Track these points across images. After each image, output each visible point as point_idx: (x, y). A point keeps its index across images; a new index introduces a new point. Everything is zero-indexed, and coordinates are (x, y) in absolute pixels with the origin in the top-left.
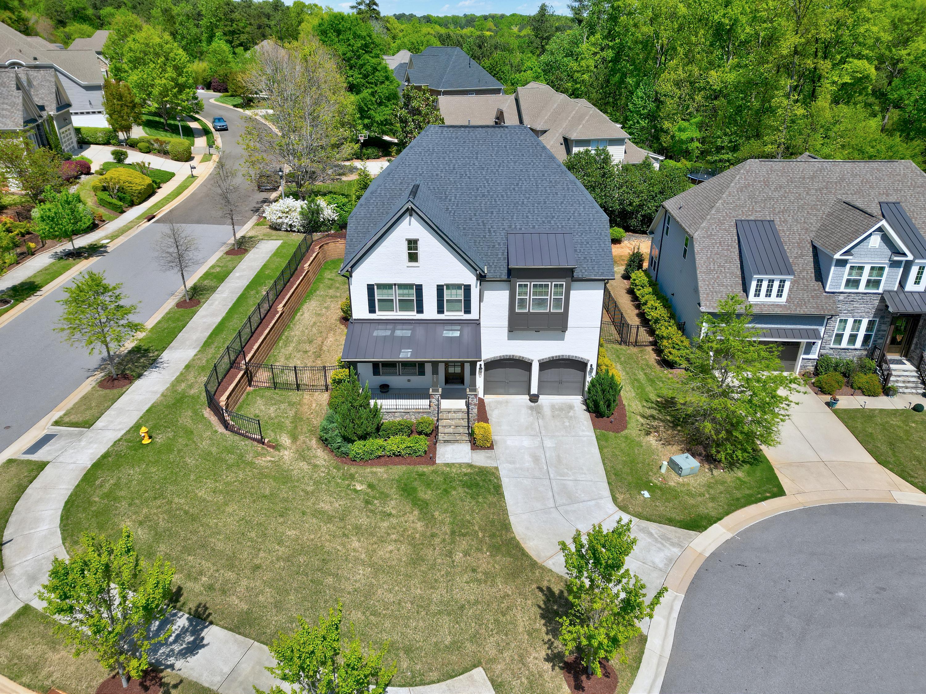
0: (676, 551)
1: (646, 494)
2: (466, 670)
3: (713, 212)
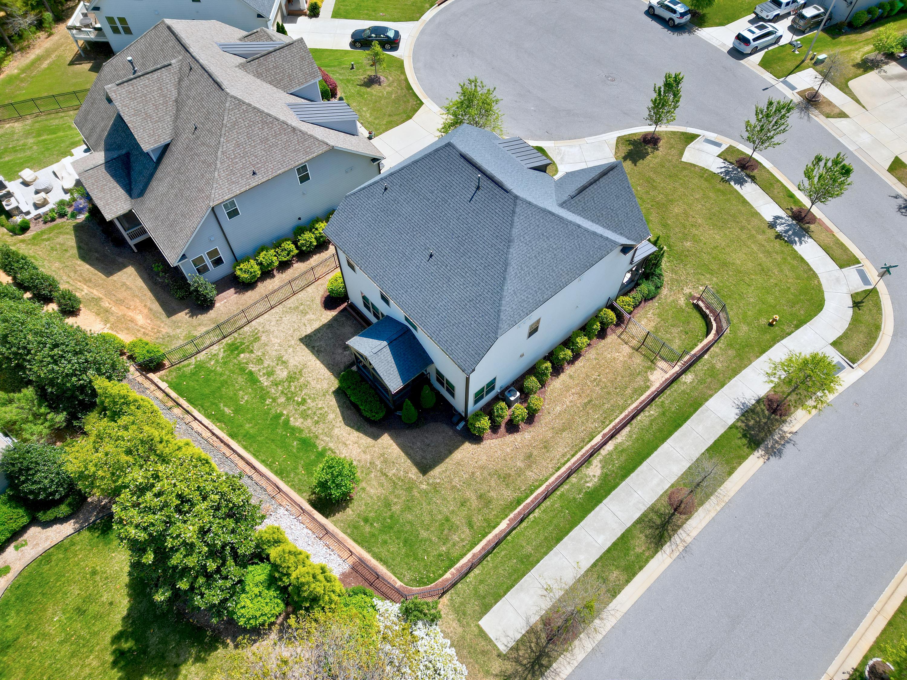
2: (687, 163)
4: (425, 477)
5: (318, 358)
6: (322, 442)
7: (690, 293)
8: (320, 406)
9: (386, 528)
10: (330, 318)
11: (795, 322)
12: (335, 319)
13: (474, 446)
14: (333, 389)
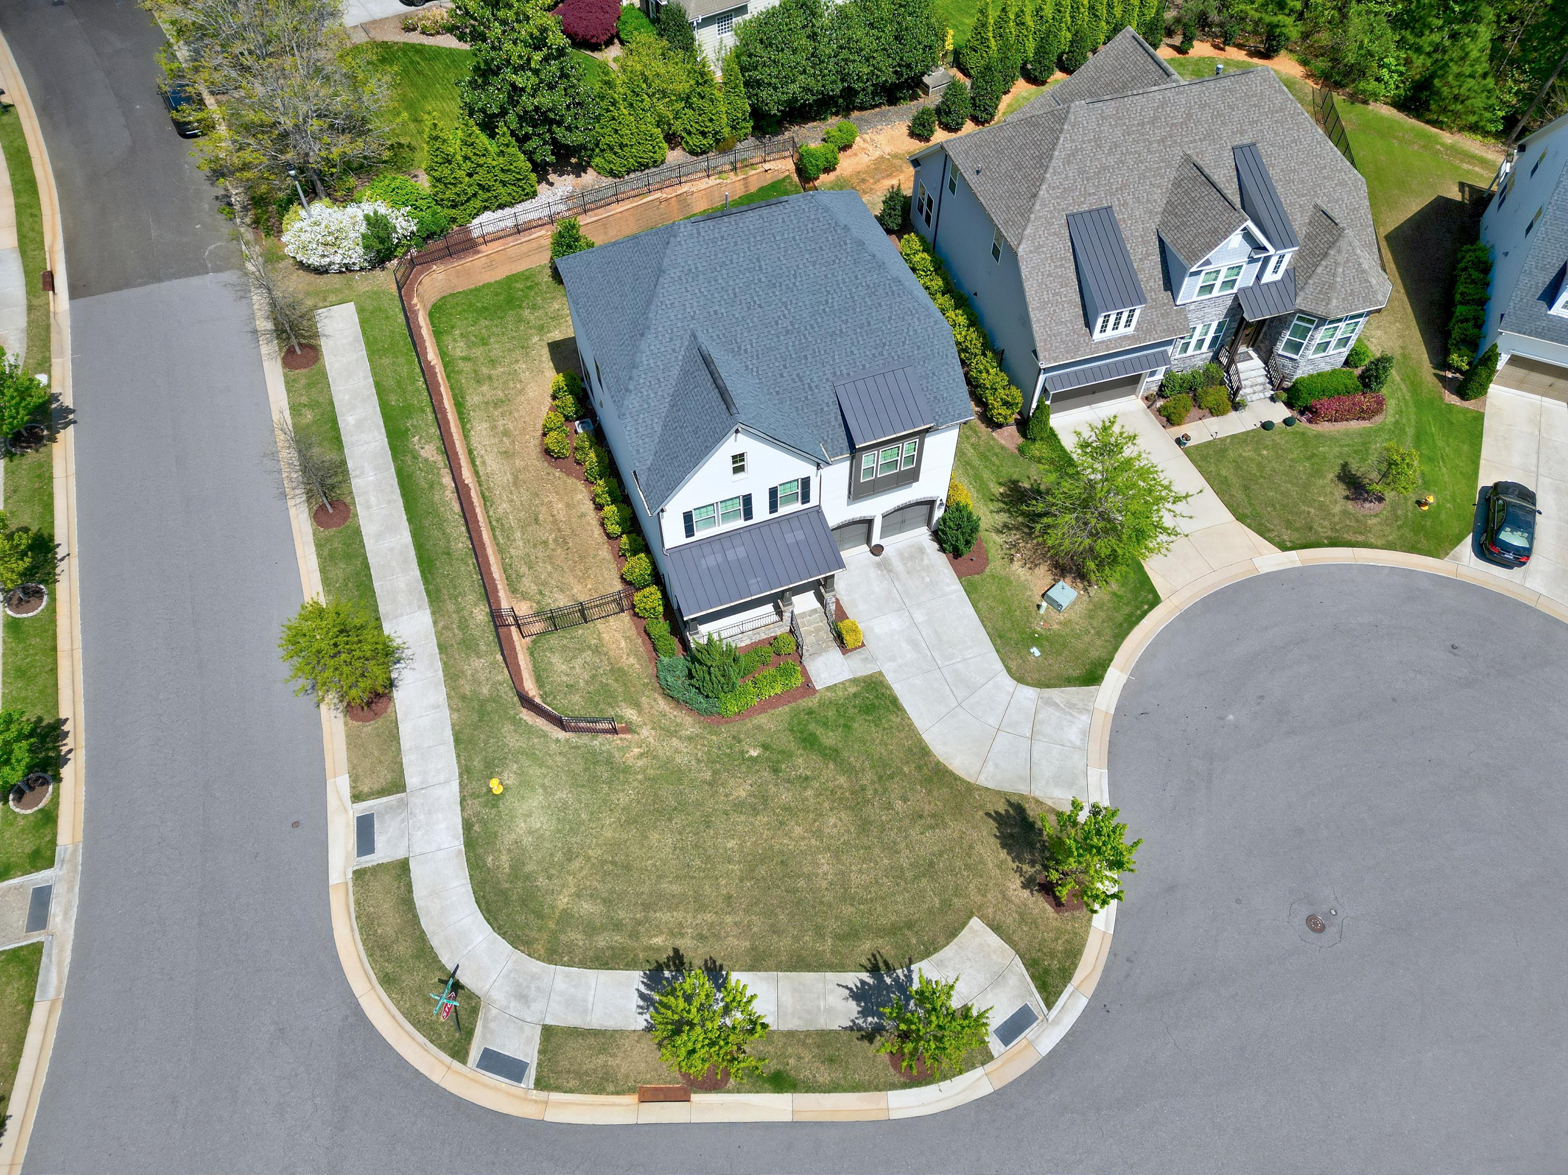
0: (1085, 718)
1: (1036, 651)
2: (964, 924)
3: (1037, 207)
4: (545, 344)
7: (639, 734)
9: (510, 299)
11: (477, 828)
13: (552, 390)
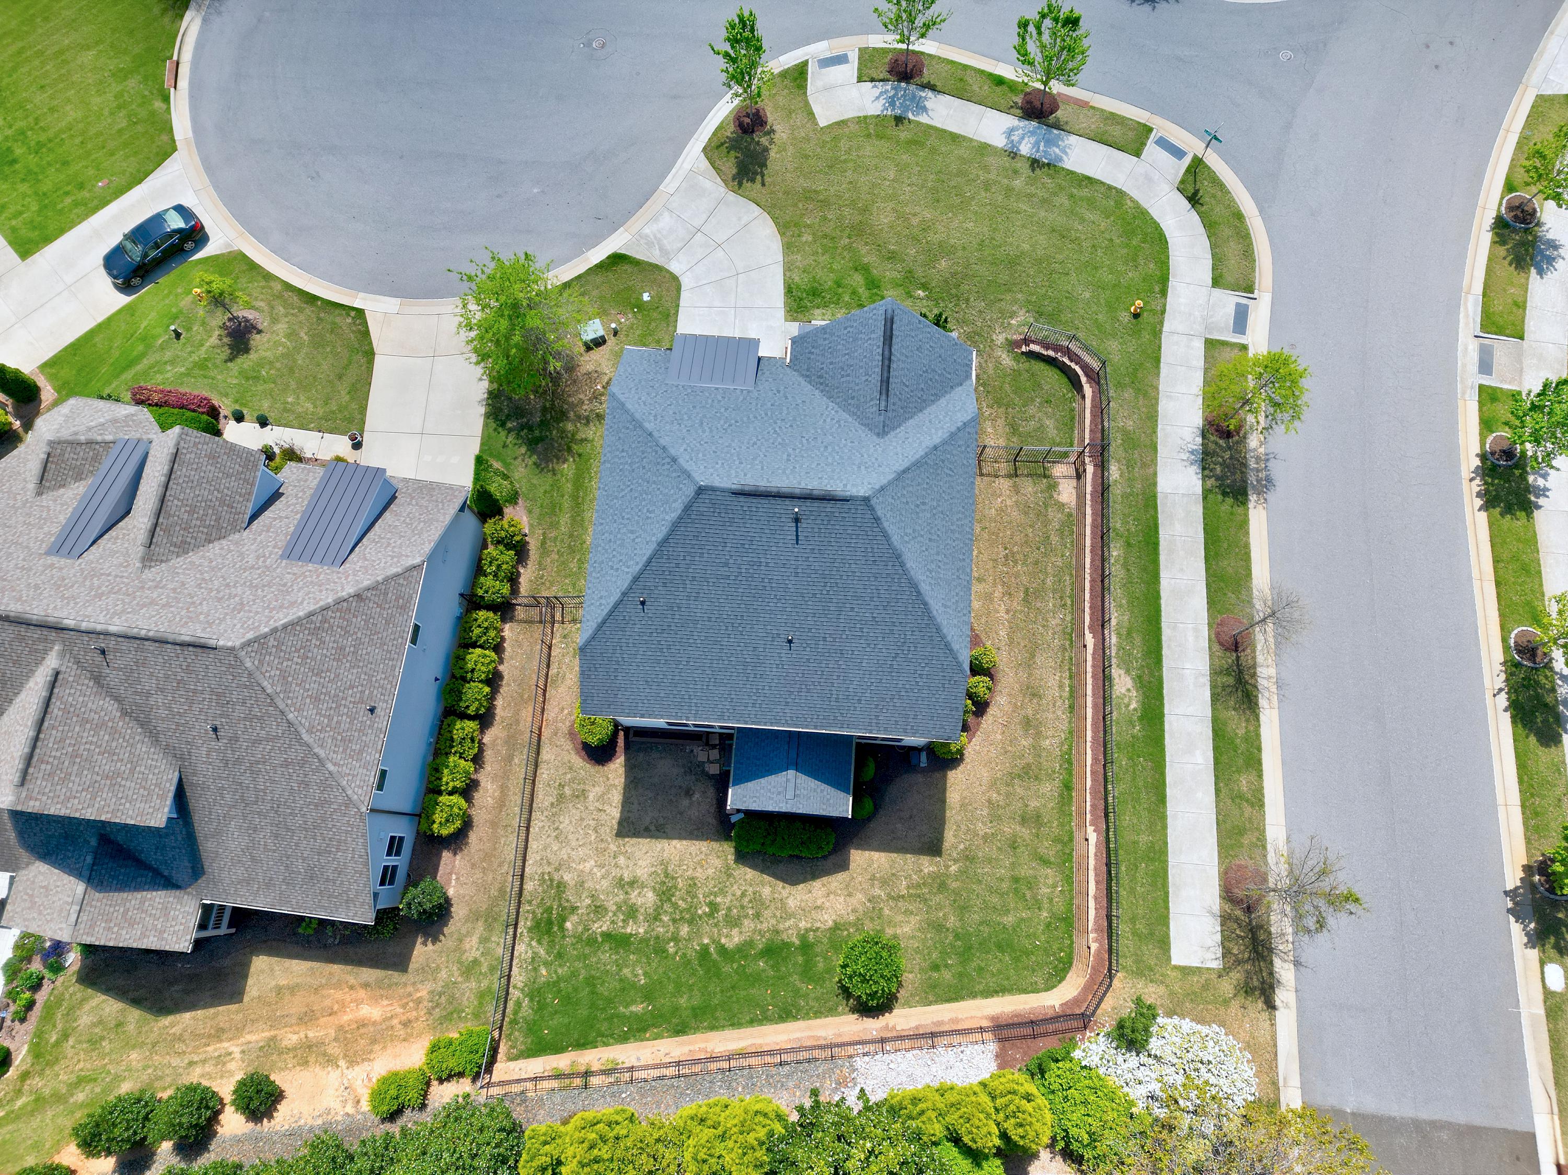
1: (646, 297)
2: (831, 125)
3: (367, 583)
4: (945, 856)
5: (669, 837)
6: (790, 932)
7: (1007, 339)
8: (739, 893)
9: (965, 955)
10: (622, 771)
11: (1157, 289)
12: (630, 767)
13: (961, 768)
14: (731, 858)
